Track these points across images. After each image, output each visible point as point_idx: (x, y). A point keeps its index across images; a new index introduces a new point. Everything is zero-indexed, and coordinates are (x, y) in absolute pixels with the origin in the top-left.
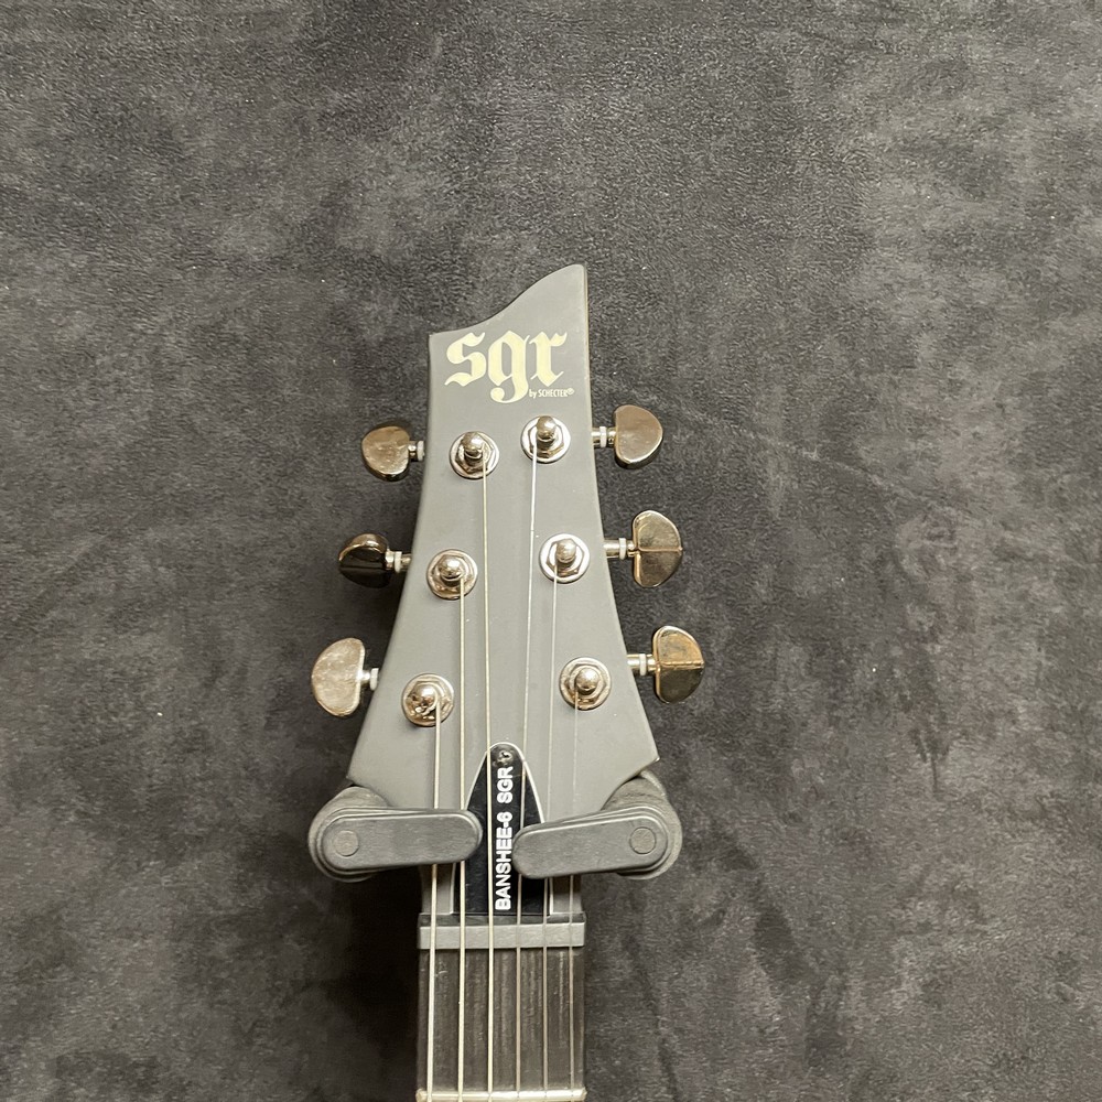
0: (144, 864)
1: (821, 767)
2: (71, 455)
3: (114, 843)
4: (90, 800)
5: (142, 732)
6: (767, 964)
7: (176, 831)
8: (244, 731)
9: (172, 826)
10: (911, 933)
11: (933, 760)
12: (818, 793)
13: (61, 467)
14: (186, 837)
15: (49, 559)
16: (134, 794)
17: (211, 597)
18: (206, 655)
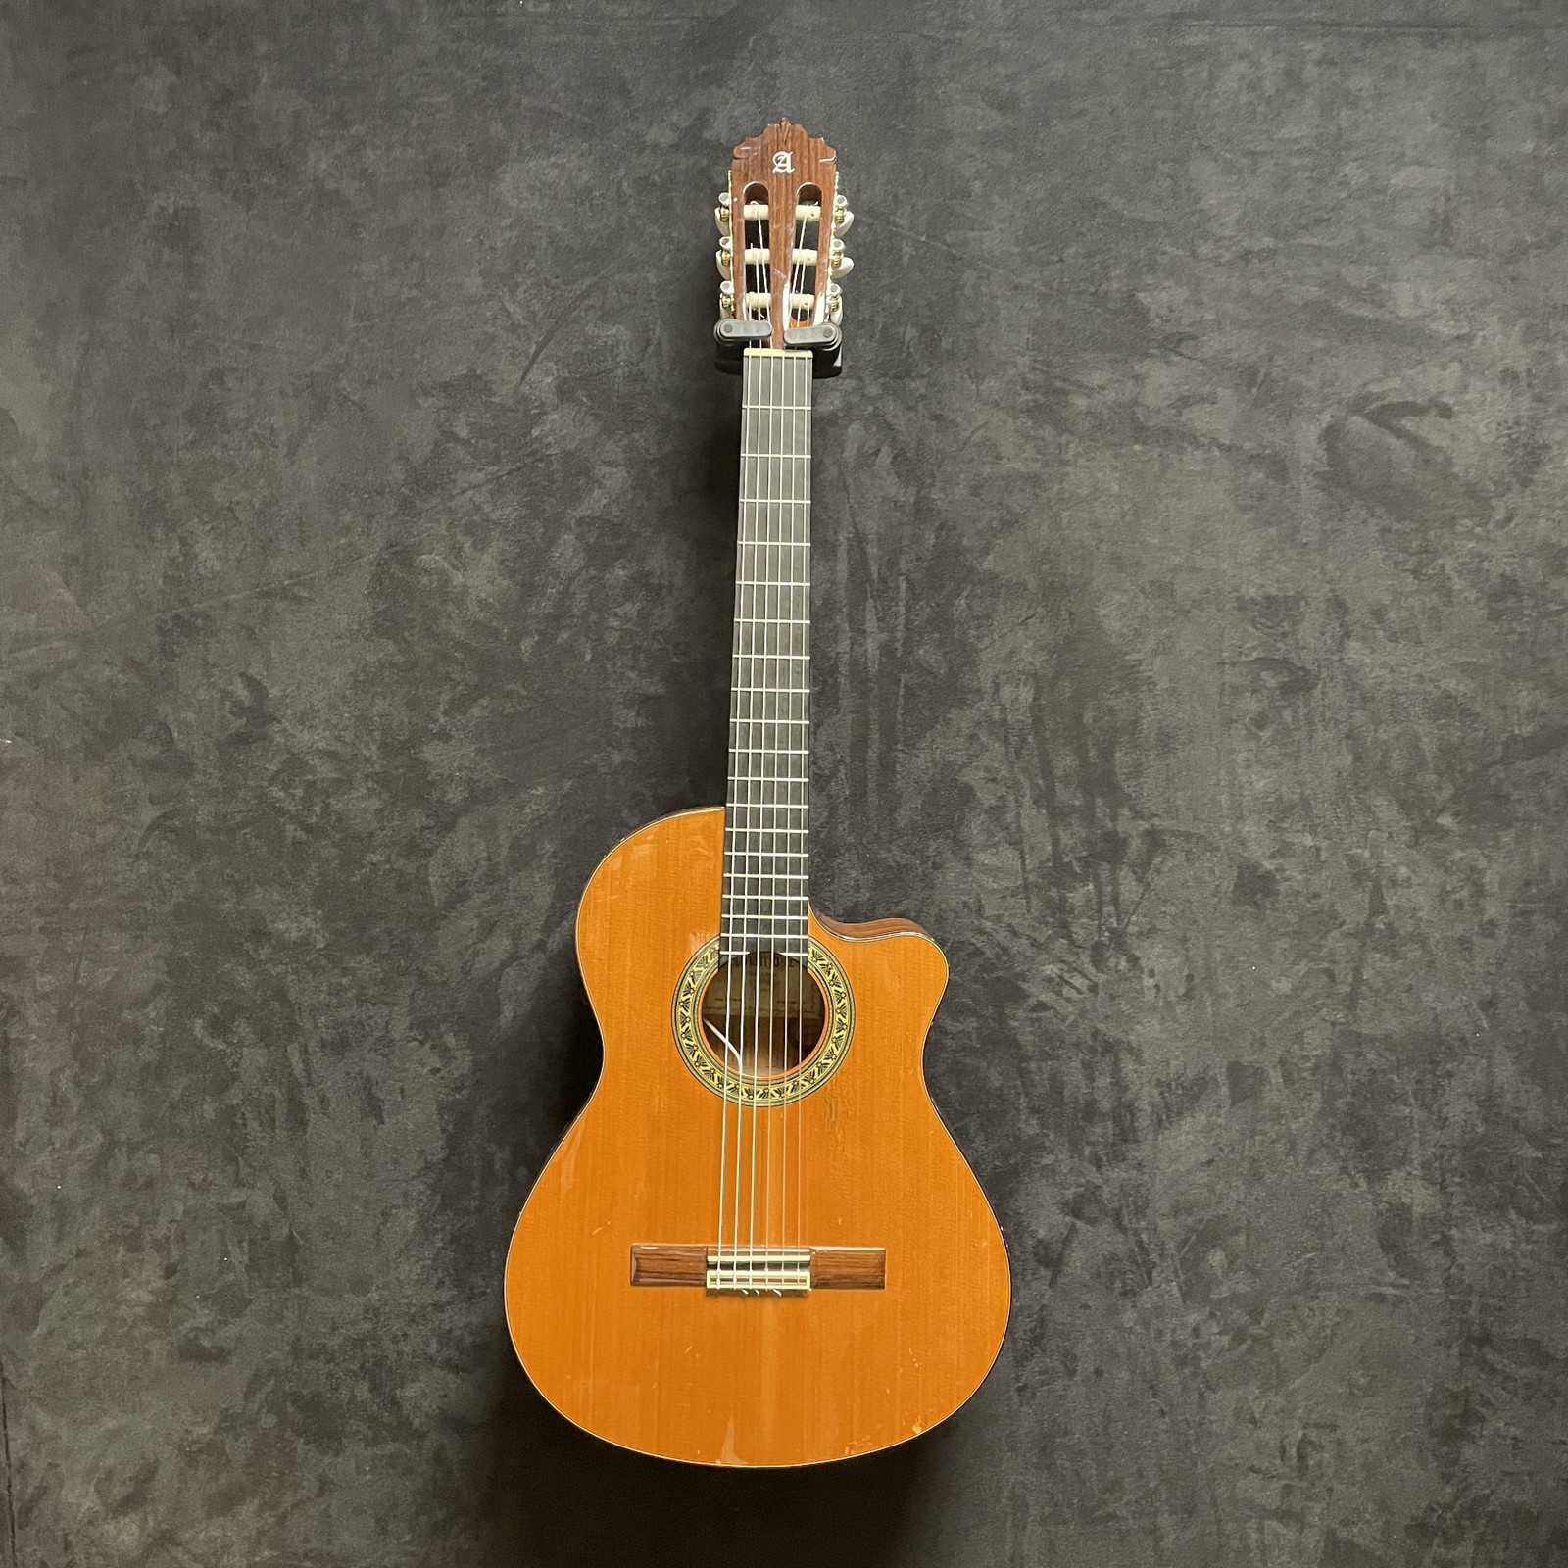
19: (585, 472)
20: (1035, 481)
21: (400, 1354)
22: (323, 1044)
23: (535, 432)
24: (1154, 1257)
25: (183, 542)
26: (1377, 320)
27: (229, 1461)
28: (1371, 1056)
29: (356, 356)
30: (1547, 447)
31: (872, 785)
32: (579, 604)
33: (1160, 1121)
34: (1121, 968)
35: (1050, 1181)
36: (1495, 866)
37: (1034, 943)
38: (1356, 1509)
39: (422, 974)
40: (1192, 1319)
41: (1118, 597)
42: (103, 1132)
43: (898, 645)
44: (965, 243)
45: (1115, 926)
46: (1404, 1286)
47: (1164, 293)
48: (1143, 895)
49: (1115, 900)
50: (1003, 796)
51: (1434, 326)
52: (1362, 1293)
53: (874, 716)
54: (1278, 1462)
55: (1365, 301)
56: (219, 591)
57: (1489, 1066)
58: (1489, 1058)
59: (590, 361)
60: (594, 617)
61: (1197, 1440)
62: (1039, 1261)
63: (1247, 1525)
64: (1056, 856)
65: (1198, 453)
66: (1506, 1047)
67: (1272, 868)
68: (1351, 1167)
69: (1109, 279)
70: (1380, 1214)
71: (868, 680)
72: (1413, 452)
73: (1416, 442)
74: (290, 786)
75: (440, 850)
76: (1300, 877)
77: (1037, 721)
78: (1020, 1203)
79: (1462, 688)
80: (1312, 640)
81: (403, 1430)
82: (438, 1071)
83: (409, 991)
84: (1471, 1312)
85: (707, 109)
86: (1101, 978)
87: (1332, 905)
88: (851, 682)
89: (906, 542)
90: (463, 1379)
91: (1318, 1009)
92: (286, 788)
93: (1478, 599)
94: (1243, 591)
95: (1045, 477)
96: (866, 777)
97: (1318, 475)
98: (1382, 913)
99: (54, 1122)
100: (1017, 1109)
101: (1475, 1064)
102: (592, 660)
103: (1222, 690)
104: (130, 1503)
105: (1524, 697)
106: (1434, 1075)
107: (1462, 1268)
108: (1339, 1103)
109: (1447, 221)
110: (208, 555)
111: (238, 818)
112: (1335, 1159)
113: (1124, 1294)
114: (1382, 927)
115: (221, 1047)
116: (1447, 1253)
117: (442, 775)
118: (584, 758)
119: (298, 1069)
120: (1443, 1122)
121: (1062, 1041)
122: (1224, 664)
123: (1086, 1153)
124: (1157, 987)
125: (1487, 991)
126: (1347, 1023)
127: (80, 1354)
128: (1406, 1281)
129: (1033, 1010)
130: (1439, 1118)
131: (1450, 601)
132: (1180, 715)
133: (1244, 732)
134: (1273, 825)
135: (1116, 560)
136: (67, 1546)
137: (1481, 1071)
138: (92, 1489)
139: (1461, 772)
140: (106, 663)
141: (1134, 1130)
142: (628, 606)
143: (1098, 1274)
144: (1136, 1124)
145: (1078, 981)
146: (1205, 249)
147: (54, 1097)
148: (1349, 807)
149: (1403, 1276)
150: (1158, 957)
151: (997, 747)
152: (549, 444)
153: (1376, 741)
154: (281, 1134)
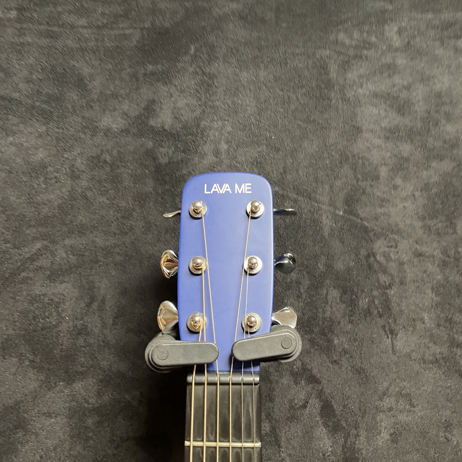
0: (58, 384)
1: (346, 340)
2: (35, 208)
3: (45, 375)
4: (35, 355)
5: (59, 326)
6: (326, 425)
7: (72, 369)
8: (103, 326)
9: (71, 367)
10: (384, 411)
11: (391, 338)
12: (345, 351)
13: (30, 212)
14: (77, 372)
15: (23, 251)
16: (54, 353)
17: (92, 268)
18: (88, 293)
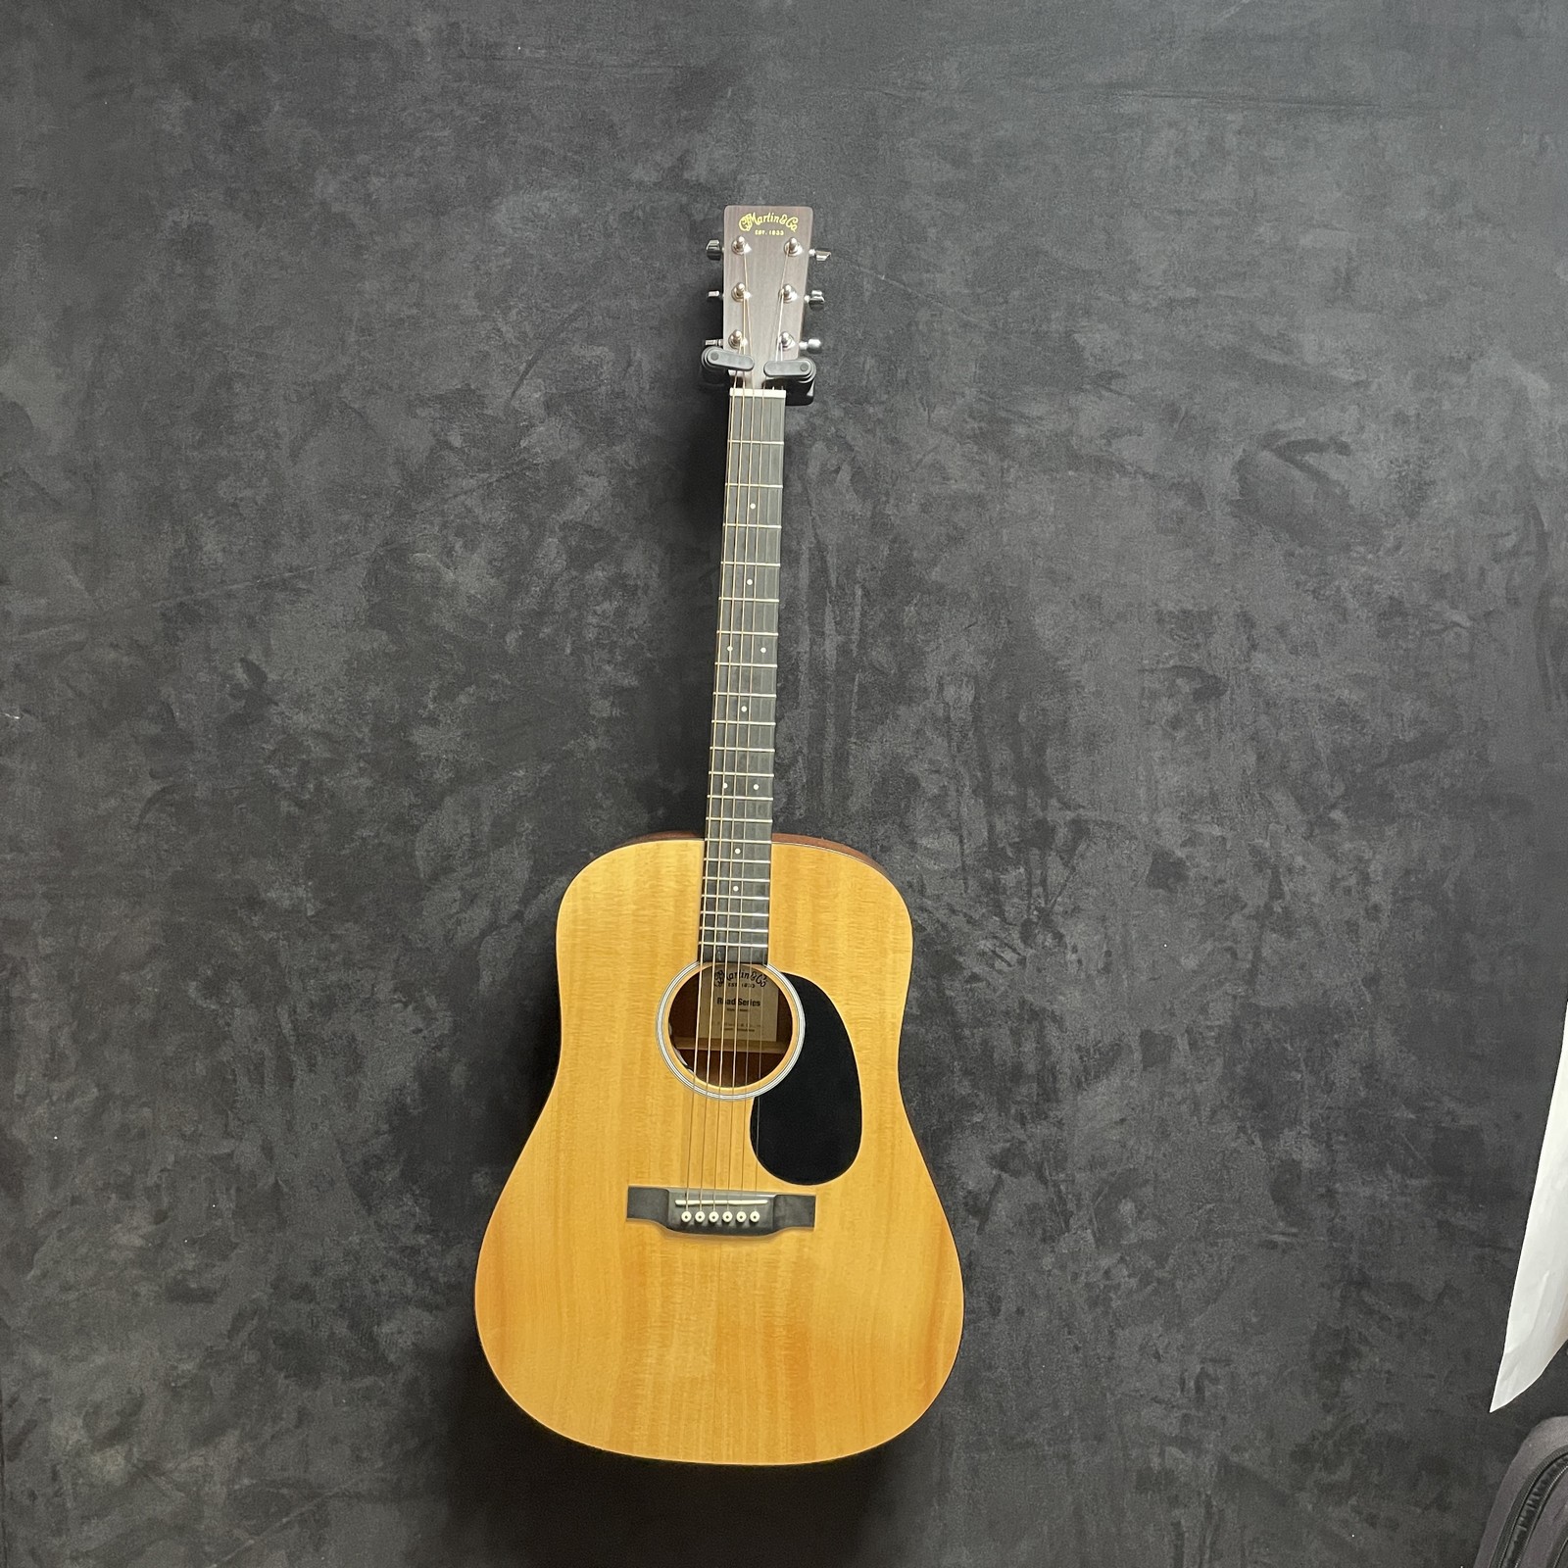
19: (570, 481)
20: (979, 501)
21: (378, 1294)
22: (312, 1006)
23: (523, 444)
24: (1071, 1206)
25: (189, 535)
26: (1285, 366)
27: (211, 1394)
28: (1268, 1027)
29: (358, 368)
30: (1433, 483)
31: (827, 774)
32: (561, 603)
33: (1079, 1084)
34: (1047, 944)
35: (980, 1137)
36: (1378, 857)
37: (970, 921)
38: (1246, 1437)
39: (406, 940)
40: (1105, 1263)
41: (1052, 608)
42: (98, 1086)
43: (854, 647)
44: (921, 284)
45: (1043, 905)
46: (1295, 1235)
47: (1098, 336)
48: (1068, 878)
49: (1043, 882)
50: (944, 786)
51: (1334, 373)
52: (1255, 1241)
53: (831, 709)
54: (1179, 1393)
55: (1275, 348)
56: (222, 582)
57: (1372, 1035)
58: (1372, 1029)
59: (576, 379)
60: (574, 614)
61: (1107, 1373)
62: (967, 1210)
63: (1151, 1450)
64: (992, 841)
65: (1126, 481)
66: (1387, 1019)
67: (1184, 856)
68: (1248, 1125)
69: (1049, 320)
70: (1272, 1169)
71: (825, 678)
72: (1315, 484)
73: (1317, 475)
74: (286, 765)
75: (426, 827)
76: (1208, 864)
77: (977, 719)
78: (953, 1157)
79: (1355, 697)
80: (1222, 651)
81: (378, 1363)
82: (421, 1031)
83: (395, 956)
84: (1351, 1258)
85: (687, 151)
86: (1031, 952)
87: (1236, 889)
88: (810, 680)
89: (863, 553)
90: (436, 1317)
91: (1221, 983)
92: (281, 766)
93: (1368, 618)
94: (1162, 605)
95: (988, 498)
96: (822, 768)
97: (1231, 503)
98: (1280, 898)
99: (52, 1079)
100: (952, 1072)
101: (1360, 1034)
102: (571, 654)
103: (1143, 694)
104: (117, 1436)
105: (1408, 707)
106: (1323, 1044)
107: (1344, 1218)
108: (1239, 1069)
109: (1348, 279)
110: (211, 545)
111: (236, 793)
112: (1233, 1120)
113: (1044, 1240)
114: (1280, 910)
115: (213, 1007)
116: (1331, 1206)
117: (430, 757)
118: (563, 744)
119: (287, 1028)
120: (1330, 1087)
121: (993, 1010)
122: (1142, 671)
123: (1013, 1111)
124: (1080, 961)
125: (1370, 968)
126: (1247, 997)
127: (73, 1295)
128: (1294, 1230)
129: (967, 982)
130: (1325, 1084)
131: (1345, 619)
132: (1104, 716)
133: (1160, 732)
134: (1183, 817)
135: (1051, 573)
136: (55, 1476)
137: (1364, 1040)
138: (80, 1422)
139: (1351, 772)
140: (111, 645)
141: (1055, 1091)
142: (606, 605)
143: (1021, 1223)
144: (1057, 1086)
145: (1008, 955)
146: (1135, 297)
147: (53, 1054)
148: (1252, 803)
149: (1292, 1225)
150: (1079, 934)
151: (940, 742)
152: (537, 453)
153: (1277, 742)
154: (270, 1089)
